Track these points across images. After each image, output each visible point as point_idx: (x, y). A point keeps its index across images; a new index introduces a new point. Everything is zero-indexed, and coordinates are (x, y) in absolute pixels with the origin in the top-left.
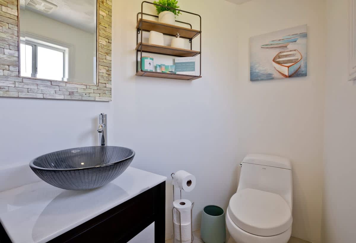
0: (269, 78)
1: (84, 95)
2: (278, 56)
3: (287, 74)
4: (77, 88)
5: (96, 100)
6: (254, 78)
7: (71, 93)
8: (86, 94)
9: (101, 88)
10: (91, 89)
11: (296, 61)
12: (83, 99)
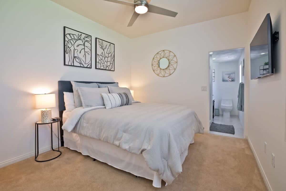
0: (227, 81)
2: (229, 77)
3: (231, 80)
6: (224, 81)
11: (232, 78)
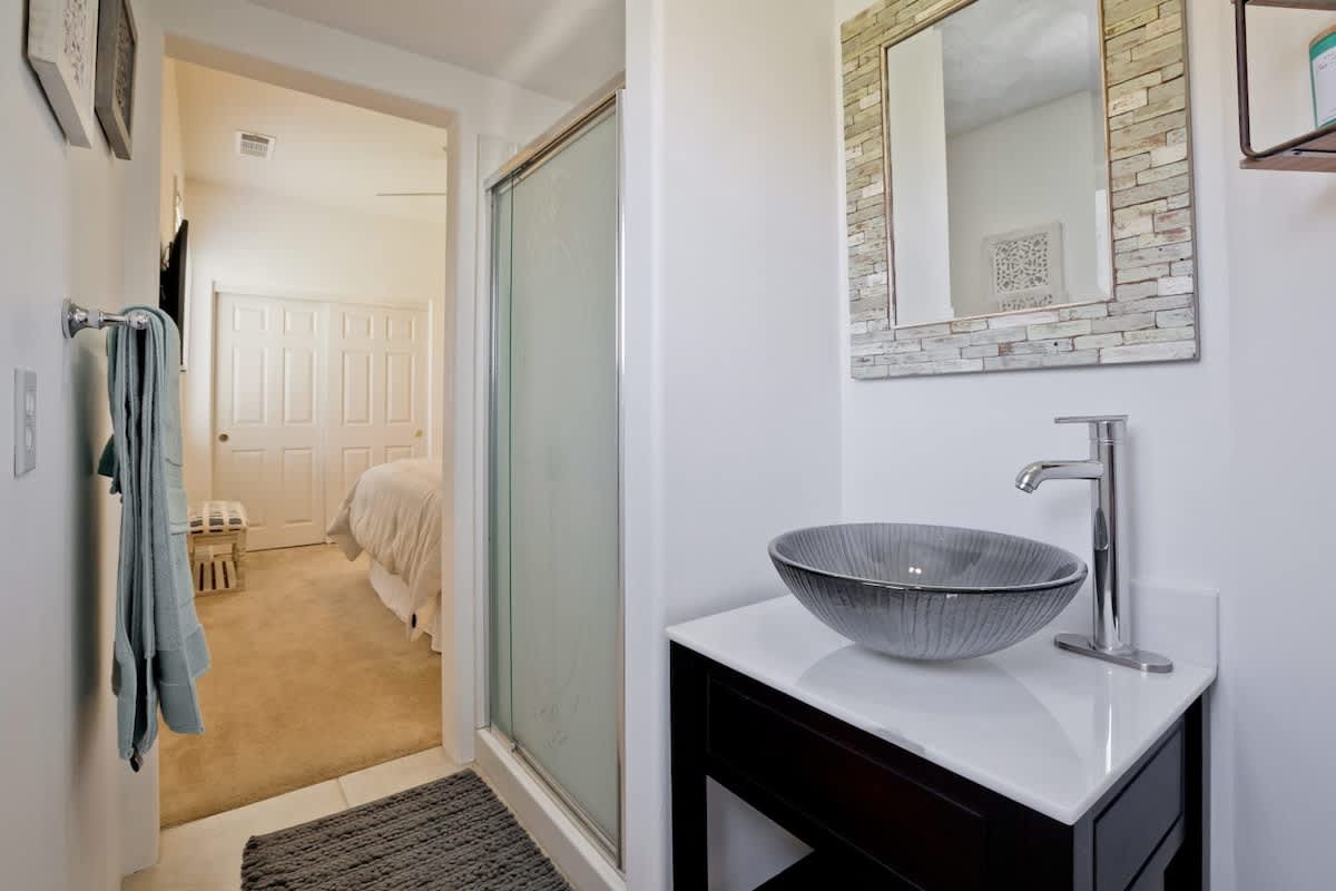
1: (1050, 347)
4: (1025, 328)
5: (1104, 361)
7: (1005, 349)
8: (1056, 344)
9: (1127, 308)
10: (1078, 319)
12: (1048, 362)
